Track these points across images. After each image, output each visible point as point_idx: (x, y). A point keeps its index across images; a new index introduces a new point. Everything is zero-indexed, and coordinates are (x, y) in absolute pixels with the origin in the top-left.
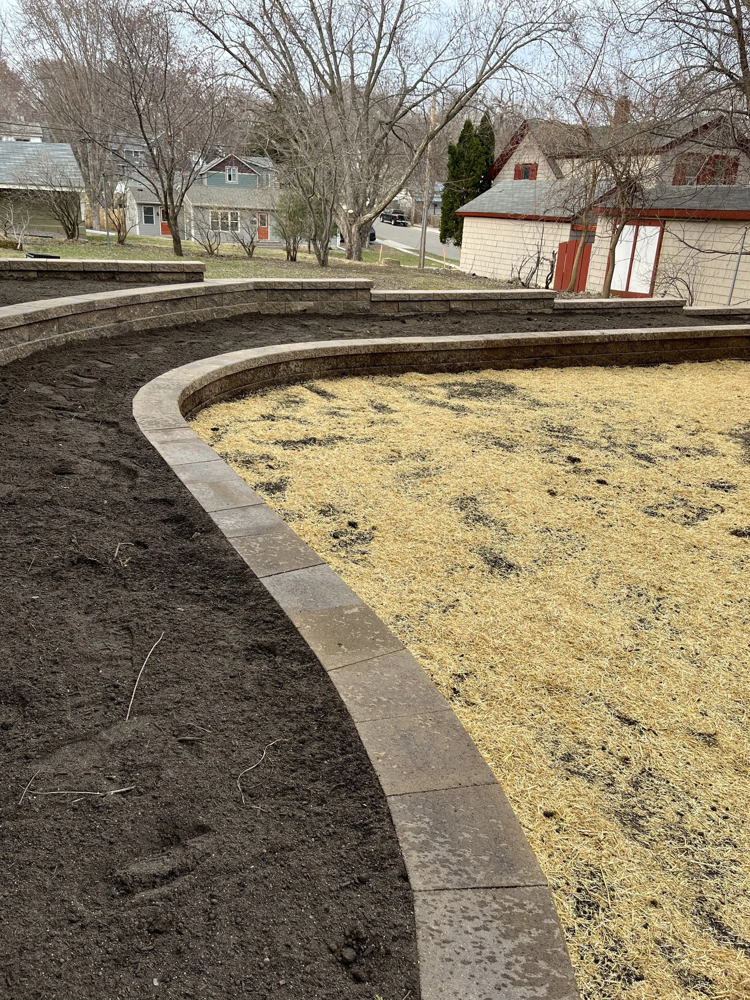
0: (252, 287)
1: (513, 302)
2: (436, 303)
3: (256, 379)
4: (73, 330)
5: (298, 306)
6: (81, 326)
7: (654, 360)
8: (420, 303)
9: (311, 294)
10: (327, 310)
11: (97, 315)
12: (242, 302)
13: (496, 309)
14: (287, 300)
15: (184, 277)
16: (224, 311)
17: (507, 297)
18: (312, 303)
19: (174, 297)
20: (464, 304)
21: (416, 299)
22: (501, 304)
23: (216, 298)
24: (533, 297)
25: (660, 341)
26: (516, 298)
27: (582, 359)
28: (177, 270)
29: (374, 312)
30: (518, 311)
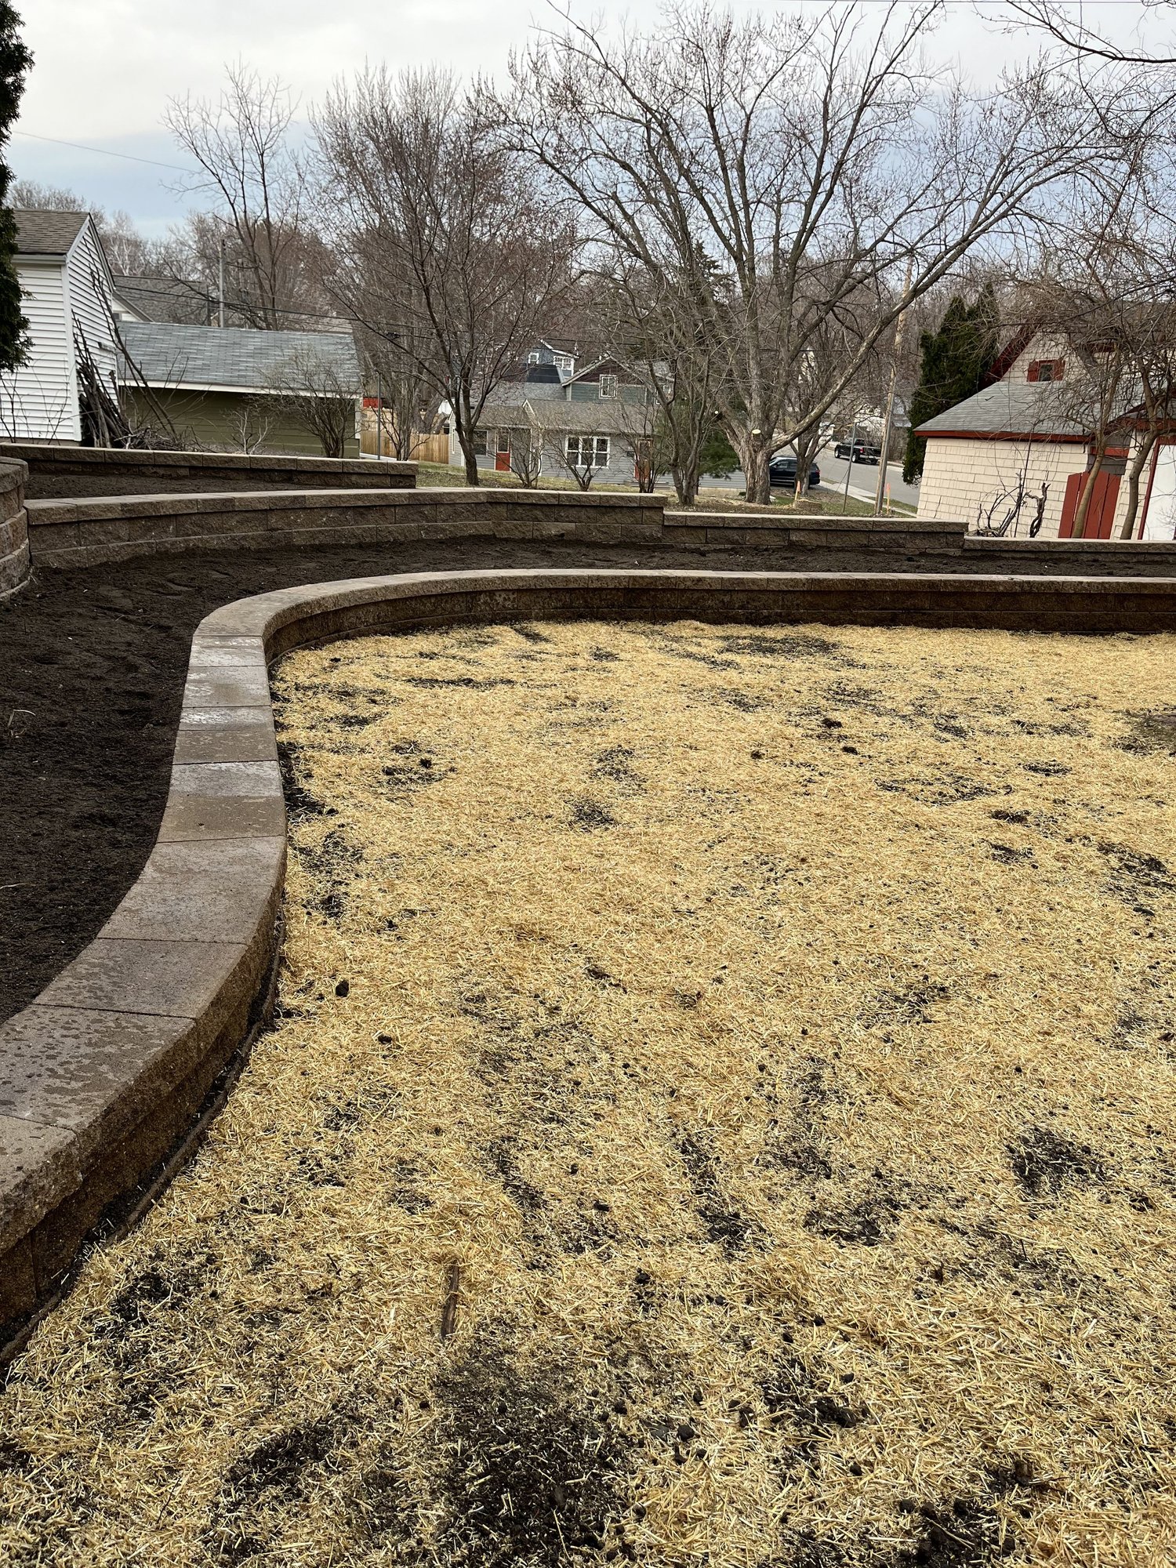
0: (483, 499)
1: (894, 536)
2: (767, 532)
3: (439, 611)
4: (199, 534)
5: (553, 529)
6: (211, 531)
7: (1104, 625)
8: (741, 532)
9: (573, 512)
10: (596, 536)
11: (237, 518)
12: (467, 518)
13: (866, 546)
14: (536, 519)
15: (388, 481)
16: (437, 530)
17: (883, 528)
18: (573, 525)
19: (360, 503)
20: (813, 535)
21: (734, 525)
22: (875, 538)
23: (426, 510)
24: (928, 529)
25: (1116, 595)
26: (898, 529)
27: (975, 617)
28: (377, 471)
29: (668, 541)
30: (902, 550)
